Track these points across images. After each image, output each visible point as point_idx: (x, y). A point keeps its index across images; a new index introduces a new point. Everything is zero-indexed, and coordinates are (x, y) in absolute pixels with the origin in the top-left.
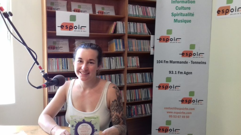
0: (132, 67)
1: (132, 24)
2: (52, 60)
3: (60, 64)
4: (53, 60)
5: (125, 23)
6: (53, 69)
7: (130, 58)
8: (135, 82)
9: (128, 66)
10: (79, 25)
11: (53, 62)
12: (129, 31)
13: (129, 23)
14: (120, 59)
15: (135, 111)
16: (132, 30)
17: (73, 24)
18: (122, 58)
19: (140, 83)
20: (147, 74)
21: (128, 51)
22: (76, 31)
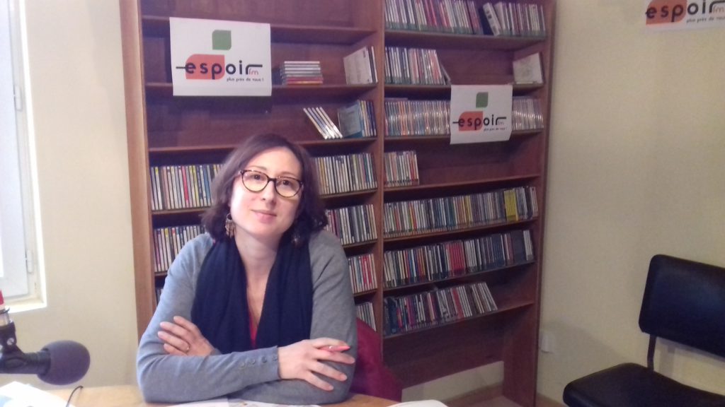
0: (397, 185)
1: (395, 53)
2: (167, 171)
3: (192, 184)
4: (169, 174)
7: (393, 156)
8: (407, 226)
9: (388, 180)
10: (241, 62)
11: (169, 178)
12: (389, 75)
13: (388, 51)
14: (364, 160)
15: (407, 315)
16: (397, 73)
17: (222, 58)
18: (368, 156)
19: (422, 229)
20: (441, 201)
21: (385, 136)
22: (233, 79)
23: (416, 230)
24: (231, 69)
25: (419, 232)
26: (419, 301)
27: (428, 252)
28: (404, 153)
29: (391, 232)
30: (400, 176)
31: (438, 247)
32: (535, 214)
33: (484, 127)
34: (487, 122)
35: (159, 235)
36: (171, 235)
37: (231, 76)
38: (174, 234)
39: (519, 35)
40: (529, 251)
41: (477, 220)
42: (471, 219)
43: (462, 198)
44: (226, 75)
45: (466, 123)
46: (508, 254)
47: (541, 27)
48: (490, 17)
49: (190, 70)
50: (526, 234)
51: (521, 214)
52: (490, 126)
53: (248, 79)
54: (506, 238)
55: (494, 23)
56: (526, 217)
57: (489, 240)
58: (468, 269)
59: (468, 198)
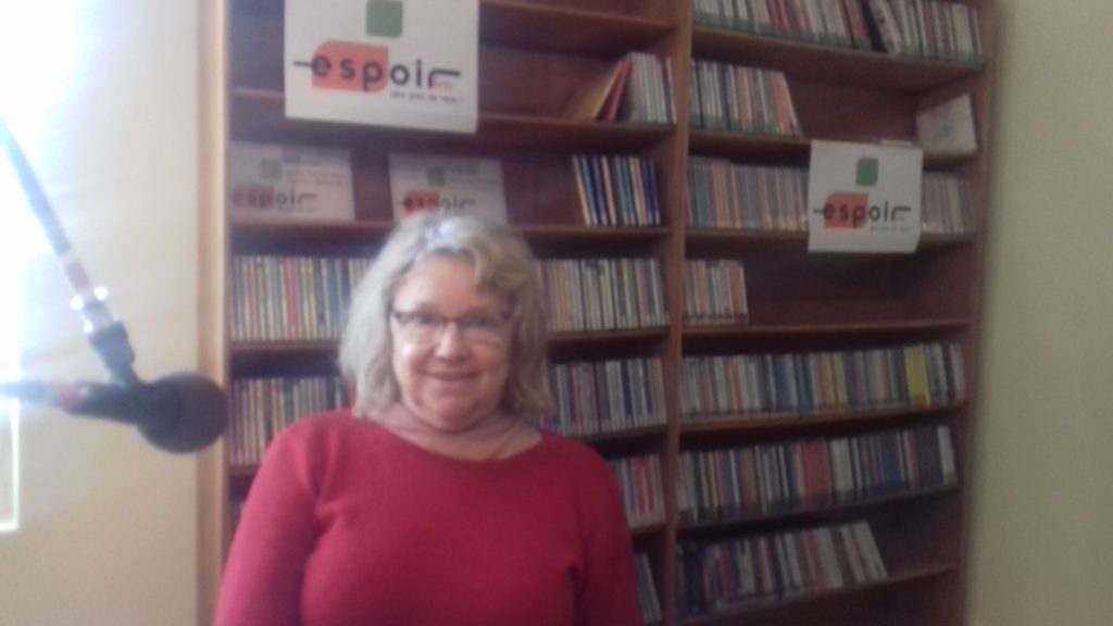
0: (707, 322)
1: (710, 73)
2: (256, 266)
3: (305, 295)
4: (260, 271)
5: (673, 65)
6: (263, 324)
7: (700, 266)
8: (723, 405)
9: (690, 311)
10: (419, 63)
11: (260, 279)
12: (698, 112)
13: (698, 69)
14: (647, 271)
15: (720, 579)
16: (713, 108)
17: (384, 51)
18: (653, 264)
19: (752, 411)
20: (788, 361)
21: (688, 227)
22: (403, 95)
23: (741, 412)
24: (400, 75)
25: (747, 417)
26: (743, 551)
27: (761, 457)
28: (722, 263)
29: (693, 414)
30: (713, 306)
31: (781, 449)
32: (960, 396)
33: (869, 222)
34: (876, 213)
35: (244, 395)
36: (267, 394)
37: (401, 89)
38: (274, 393)
39: (935, 57)
40: (948, 466)
41: (853, 401)
42: (843, 397)
43: (826, 357)
44: (391, 87)
45: (837, 215)
46: (909, 470)
47: (975, 45)
48: (883, 21)
49: (321, 70)
50: (943, 434)
51: (936, 394)
52: (881, 222)
53: (433, 98)
54: (905, 440)
55: (891, 33)
56: (944, 399)
57: (874, 441)
58: (835, 495)
59: (838, 358)
